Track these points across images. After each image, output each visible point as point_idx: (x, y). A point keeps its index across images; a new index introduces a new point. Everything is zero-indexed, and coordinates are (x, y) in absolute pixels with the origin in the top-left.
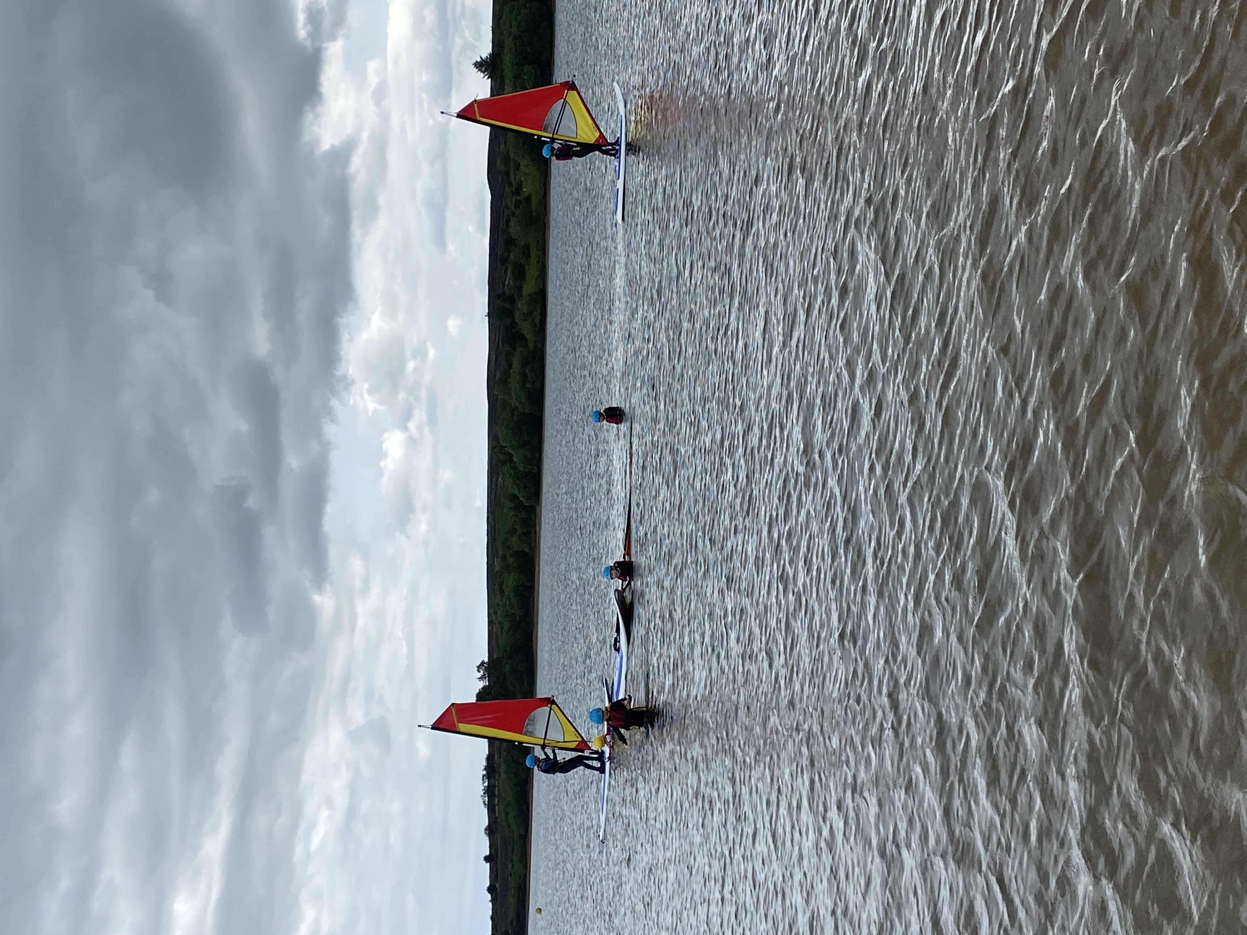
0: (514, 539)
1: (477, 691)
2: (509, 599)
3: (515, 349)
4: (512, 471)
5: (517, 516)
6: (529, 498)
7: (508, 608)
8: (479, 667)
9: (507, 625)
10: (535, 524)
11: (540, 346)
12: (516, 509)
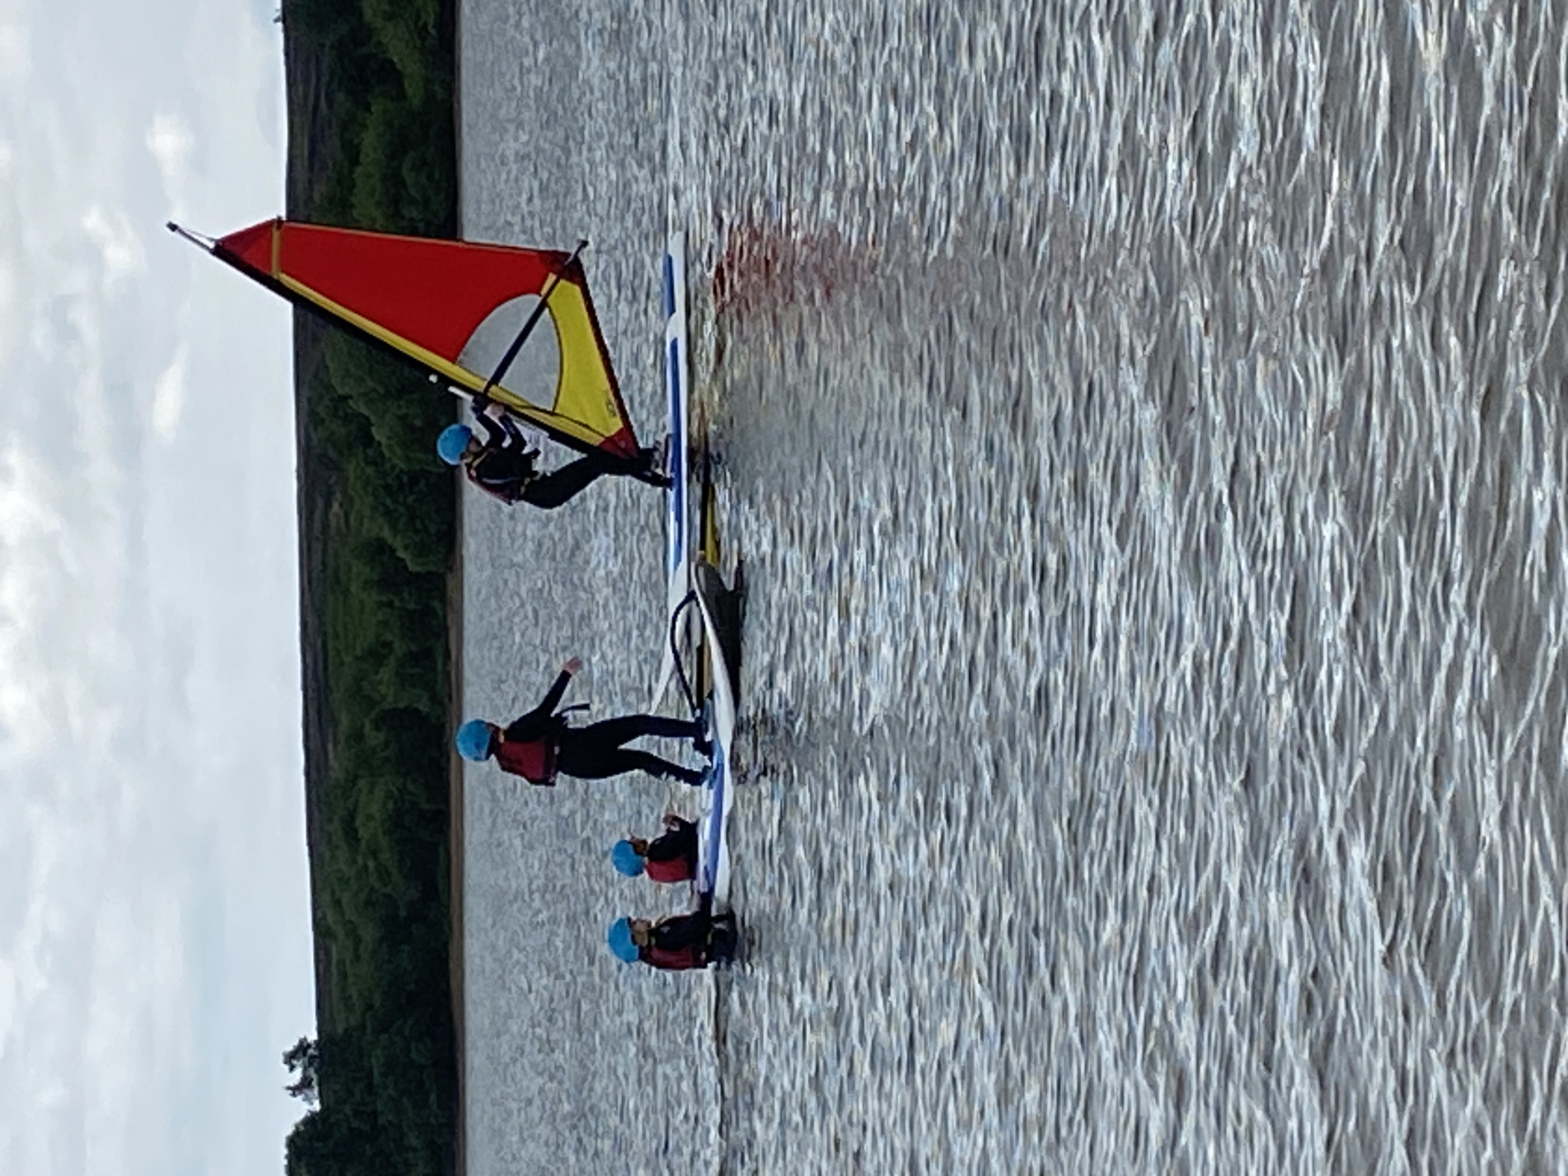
0: (386, 674)
1: (289, 1131)
2: (375, 854)
3: (367, 108)
4: (370, 470)
5: (390, 604)
6: (421, 551)
7: (373, 880)
8: (290, 1058)
9: (369, 933)
10: (446, 629)
11: (439, 92)
12: (384, 584)
